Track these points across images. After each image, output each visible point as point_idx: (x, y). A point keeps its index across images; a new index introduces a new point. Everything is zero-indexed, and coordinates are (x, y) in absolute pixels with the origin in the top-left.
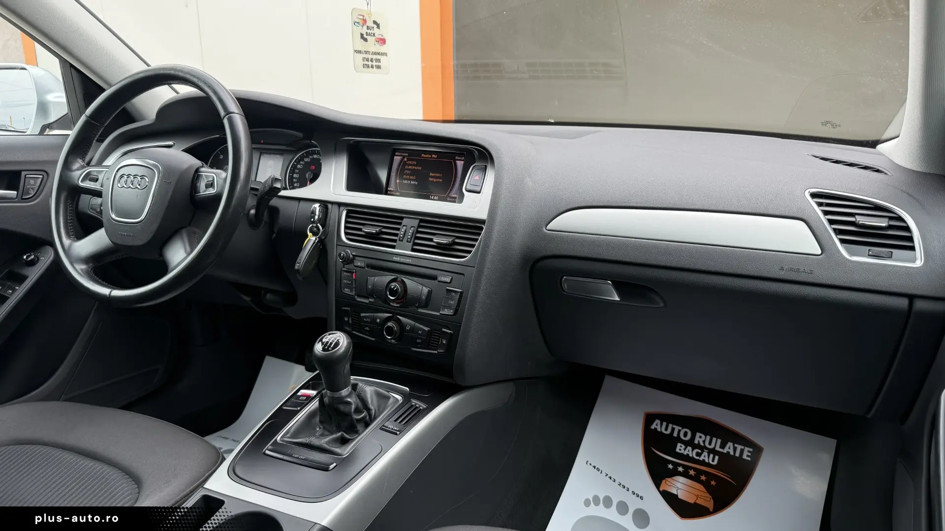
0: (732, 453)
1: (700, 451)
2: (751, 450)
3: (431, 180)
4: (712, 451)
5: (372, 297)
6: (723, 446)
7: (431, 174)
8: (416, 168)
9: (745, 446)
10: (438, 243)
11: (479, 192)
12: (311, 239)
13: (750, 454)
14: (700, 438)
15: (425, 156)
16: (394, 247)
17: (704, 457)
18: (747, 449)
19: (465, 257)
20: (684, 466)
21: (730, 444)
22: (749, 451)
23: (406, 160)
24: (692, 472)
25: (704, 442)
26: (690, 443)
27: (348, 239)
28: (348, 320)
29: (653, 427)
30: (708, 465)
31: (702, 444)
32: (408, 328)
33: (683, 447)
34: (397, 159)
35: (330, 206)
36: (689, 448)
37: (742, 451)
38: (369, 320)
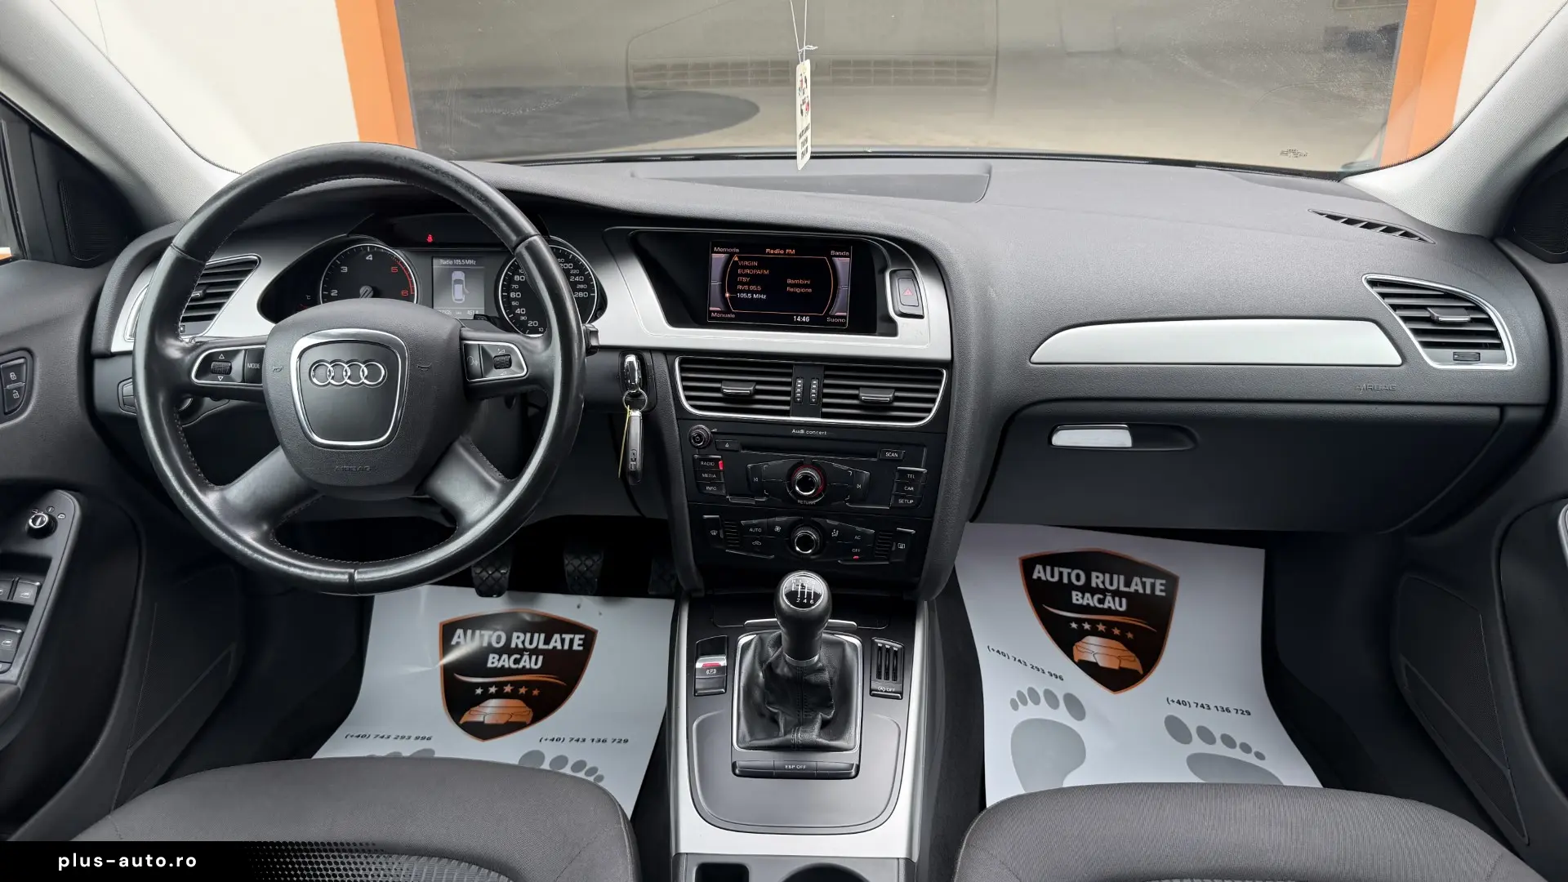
0: (1141, 591)
1: (1101, 596)
2: (1164, 582)
3: (792, 290)
4: (1117, 593)
5: (763, 495)
6: (1128, 584)
7: (789, 281)
8: (759, 272)
9: (1155, 578)
10: (865, 401)
11: (921, 317)
12: (635, 415)
13: (1163, 588)
14: (1097, 579)
15: (772, 252)
16: (786, 413)
17: (1109, 603)
18: (1158, 582)
19: (922, 418)
20: (1089, 621)
21: (1136, 580)
22: (1161, 584)
23: (736, 259)
24: (1101, 627)
25: (1103, 583)
26: (1087, 588)
27: (693, 406)
28: (719, 533)
29: (1035, 576)
30: (1116, 613)
31: (1101, 586)
32: (835, 534)
33: (1080, 595)
34: (718, 259)
35: (647, 356)
36: (1088, 595)
37: (1153, 586)
38: (760, 530)
